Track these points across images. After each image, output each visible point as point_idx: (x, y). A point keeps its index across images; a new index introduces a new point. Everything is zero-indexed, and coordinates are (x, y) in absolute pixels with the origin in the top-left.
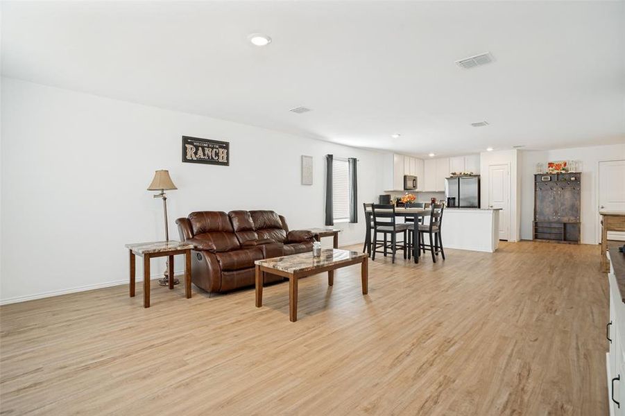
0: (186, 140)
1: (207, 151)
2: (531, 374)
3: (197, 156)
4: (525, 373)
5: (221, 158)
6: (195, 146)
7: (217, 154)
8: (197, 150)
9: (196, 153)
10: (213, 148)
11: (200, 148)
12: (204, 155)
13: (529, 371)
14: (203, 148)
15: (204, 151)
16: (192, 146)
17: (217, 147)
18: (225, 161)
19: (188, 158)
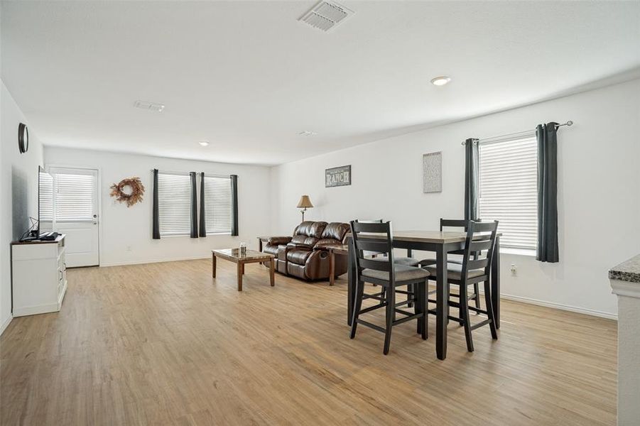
1: (337, 176)
3: (332, 182)
5: (345, 179)
6: (331, 174)
7: (343, 177)
8: (332, 177)
9: (331, 180)
10: (340, 173)
12: (335, 180)
14: (335, 175)
15: (335, 177)
16: (329, 175)
17: (343, 171)
18: (348, 181)
19: (328, 184)
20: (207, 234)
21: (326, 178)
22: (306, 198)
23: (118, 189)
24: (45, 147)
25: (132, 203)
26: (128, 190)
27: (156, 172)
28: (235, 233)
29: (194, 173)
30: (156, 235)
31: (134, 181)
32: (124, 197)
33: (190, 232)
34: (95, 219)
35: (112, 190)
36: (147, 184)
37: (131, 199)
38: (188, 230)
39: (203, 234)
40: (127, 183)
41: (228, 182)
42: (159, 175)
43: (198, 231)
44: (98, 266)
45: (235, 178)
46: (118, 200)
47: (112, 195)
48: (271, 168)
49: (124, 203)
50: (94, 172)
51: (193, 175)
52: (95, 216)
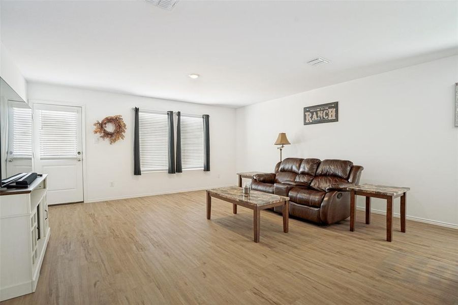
0: (306, 110)
1: (320, 114)
2: (85, 258)
3: (313, 119)
4: (88, 256)
5: (330, 116)
6: (311, 112)
7: (327, 114)
8: (313, 114)
9: (312, 117)
10: (323, 111)
11: (315, 113)
12: (317, 117)
13: (87, 259)
14: (317, 112)
15: (317, 114)
16: (309, 113)
17: (327, 108)
18: (334, 118)
19: (307, 121)
20: (183, 170)
21: (305, 116)
22: (283, 136)
23: (101, 126)
24: (28, 82)
25: (115, 141)
26: (110, 128)
27: (137, 110)
28: (207, 168)
29: (172, 112)
30: (137, 172)
31: (116, 119)
32: (107, 134)
33: (167, 168)
34: (79, 156)
35: (95, 127)
36: (128, 121)
37: (113, 136)
38: (166, 166)
39: (179, 170)
40: (109, 120)
41: (201, 121)
42: (140, 114)
43: (175, 167)
44: (83, 202)
45: (207, 118)
46: (101, 137)
47: (96, 132)
48: (237, 110)
49: (107, 140)
50: (79, 109)
51: (171, 114)
52: (79, 153)
